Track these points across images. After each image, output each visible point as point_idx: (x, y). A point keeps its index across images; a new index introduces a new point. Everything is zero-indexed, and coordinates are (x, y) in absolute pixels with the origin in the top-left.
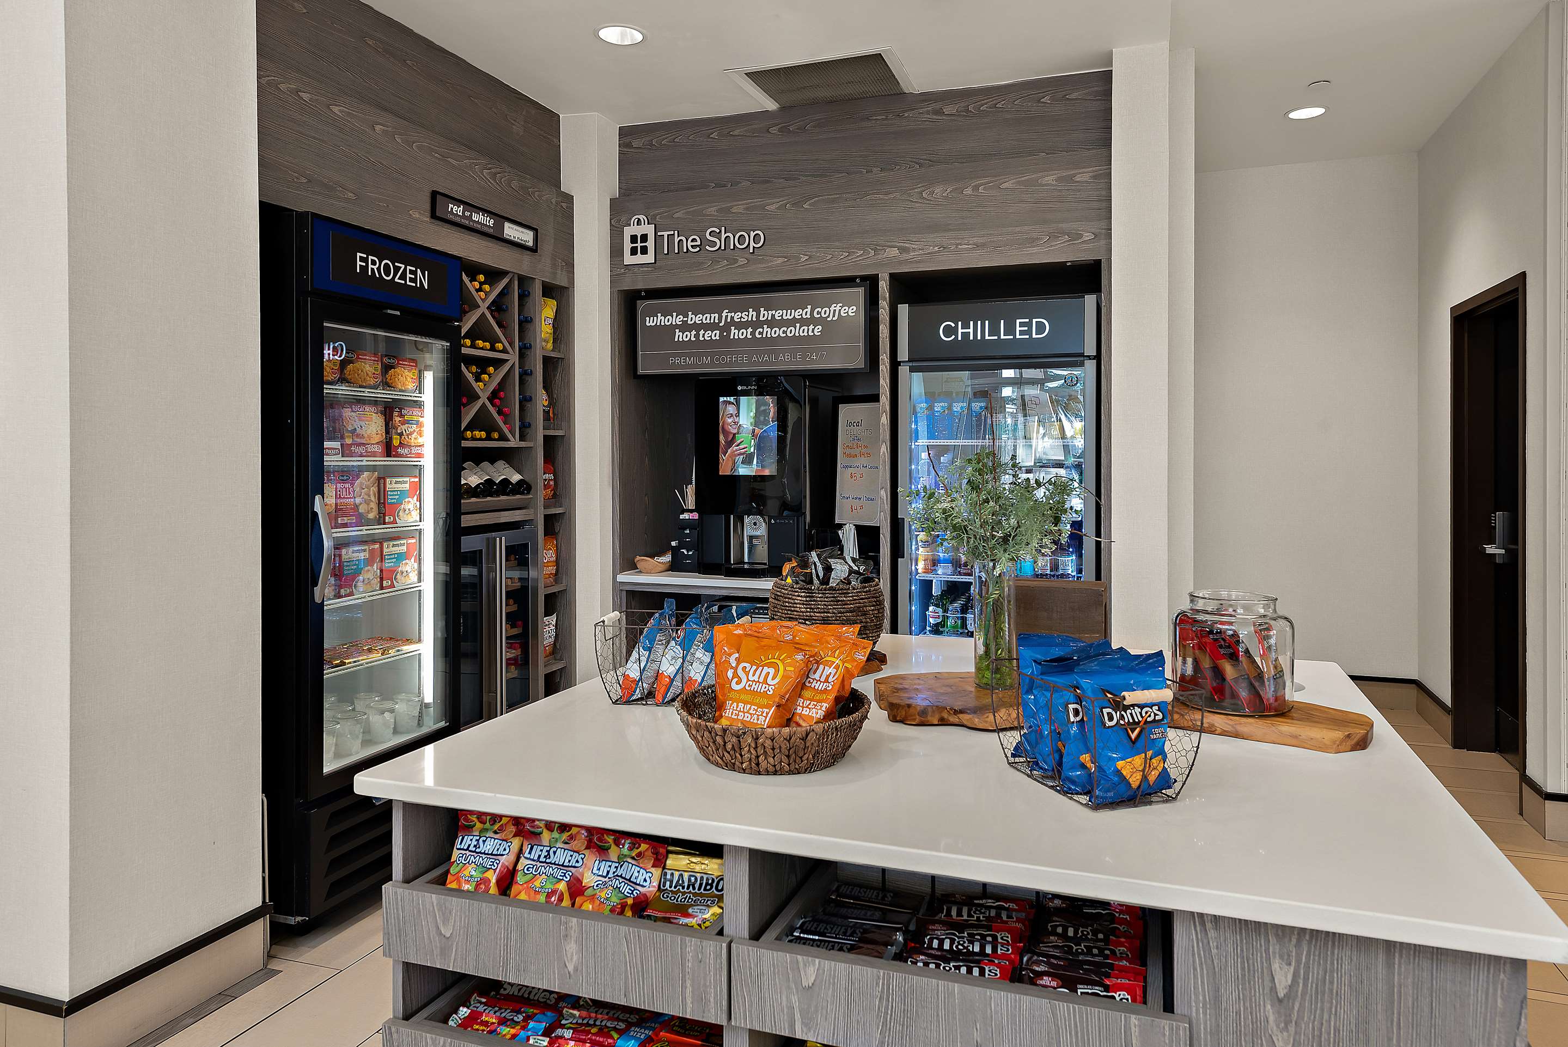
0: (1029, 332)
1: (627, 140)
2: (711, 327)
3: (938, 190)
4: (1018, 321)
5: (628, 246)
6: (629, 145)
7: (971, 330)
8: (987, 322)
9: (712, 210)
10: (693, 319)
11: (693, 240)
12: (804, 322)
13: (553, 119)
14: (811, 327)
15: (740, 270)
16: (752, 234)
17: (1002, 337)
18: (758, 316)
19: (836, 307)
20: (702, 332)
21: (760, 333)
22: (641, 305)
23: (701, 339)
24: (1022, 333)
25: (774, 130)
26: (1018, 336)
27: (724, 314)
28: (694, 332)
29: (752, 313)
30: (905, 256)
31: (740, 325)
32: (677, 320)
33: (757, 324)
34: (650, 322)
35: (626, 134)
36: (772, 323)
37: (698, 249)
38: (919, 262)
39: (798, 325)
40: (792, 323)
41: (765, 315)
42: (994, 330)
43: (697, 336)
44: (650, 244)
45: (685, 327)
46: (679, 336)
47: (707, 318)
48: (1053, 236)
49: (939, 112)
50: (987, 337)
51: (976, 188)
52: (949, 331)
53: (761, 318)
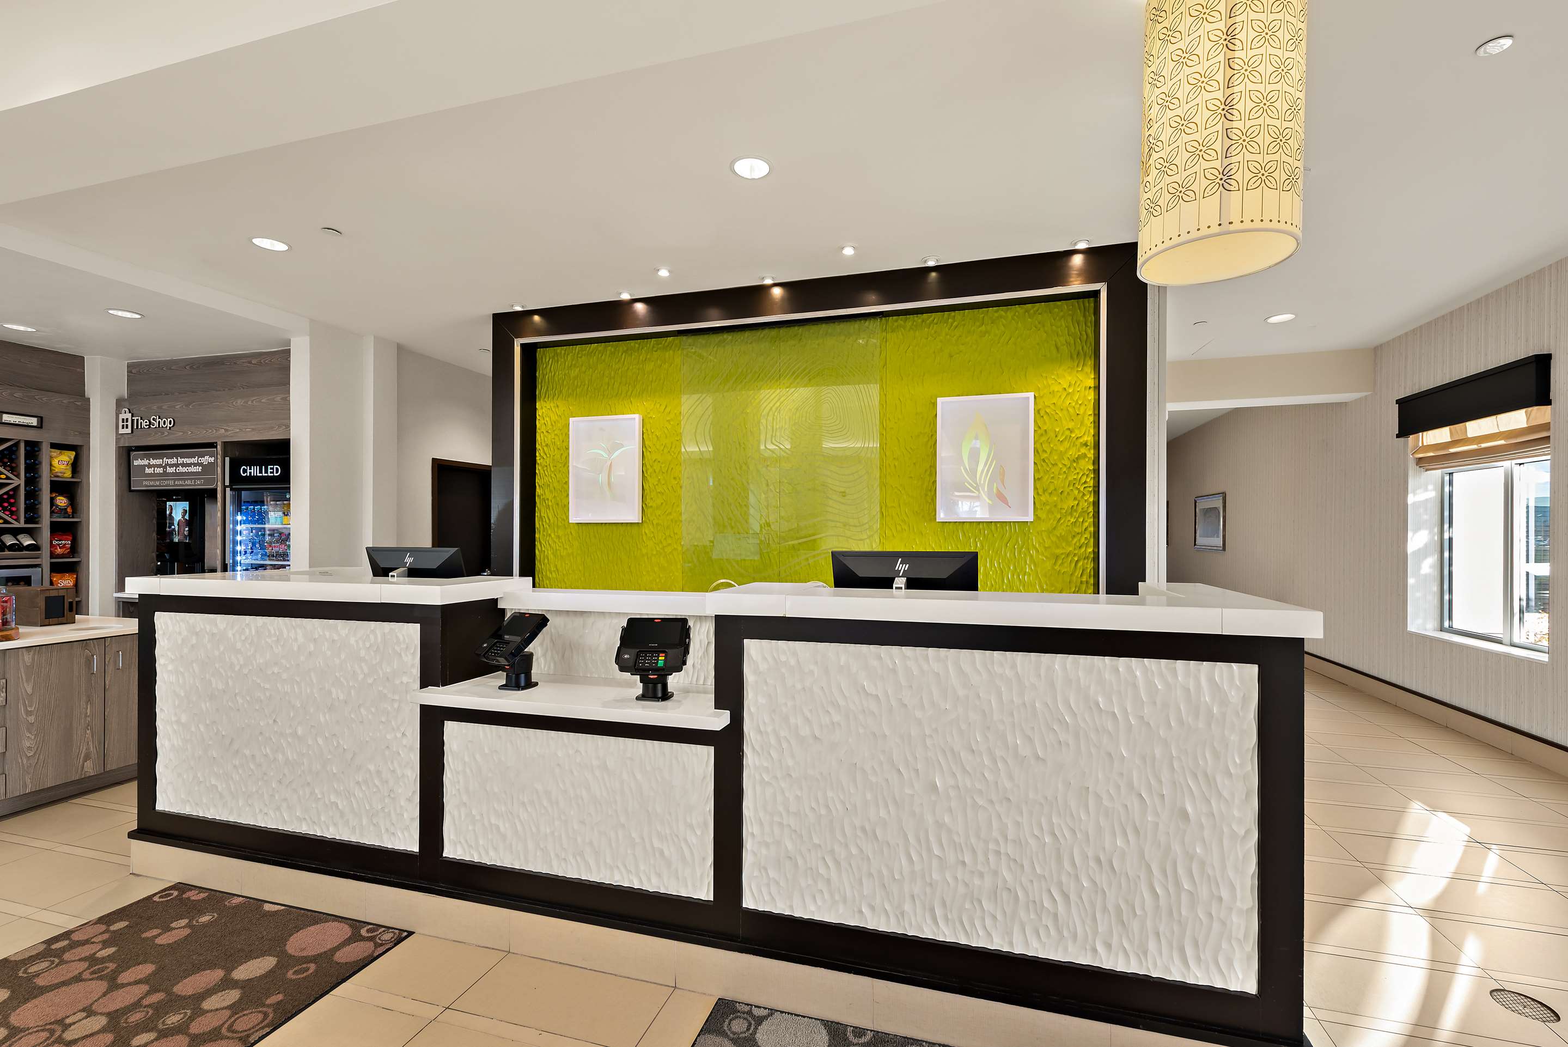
0: (273, 473)
1: (130, 369)
2: (159, 466)
3: (239, 401)
4: (269, 467)
5: (121, 424)
6: (131, 372)
7: (252, 471)
8: (258, 467)
9: (155, 407)
10: (153, 462)
11: (146, 422)
12: (195, 465)
13: (82, 359)
14: (198, 467)
15: (166, 438)
16: (169, 420)
17: (264, 475)
18: (177, 462)
19: (207, 457)
20: (156, 469)
21: (178, 470)
22: (133, 454)
23: (156, 472)
24: (271, 473)
25: (187, 367)
26: (269, 474)
27: (164, 460)
28: (153, 469)
29: (175, 459)
30: (228, 433)
31: (171, 466)
32: (145, 462)
33: (177, 465)
34: (136, 463)
35: (129, 366)
36: (183, 465)
37: (148, 427)
38: (231, 437)
39: (193, 466)
40: (189, 465)
41: (180, 461)
42: (261, 472)
43: (154, 470)
44: (129, 423)
45: (149, 466)
46: (148, 471)
47: (159, 462)
48: (279, 426)
49: (250, 362)
50: (258, 475)
51: (252, 402)
52: (245, 471)
53: (179, 462)
